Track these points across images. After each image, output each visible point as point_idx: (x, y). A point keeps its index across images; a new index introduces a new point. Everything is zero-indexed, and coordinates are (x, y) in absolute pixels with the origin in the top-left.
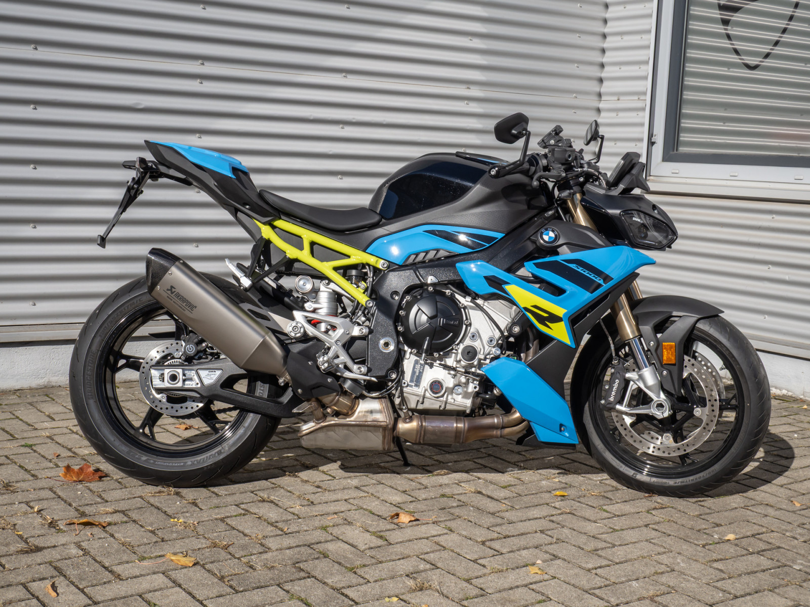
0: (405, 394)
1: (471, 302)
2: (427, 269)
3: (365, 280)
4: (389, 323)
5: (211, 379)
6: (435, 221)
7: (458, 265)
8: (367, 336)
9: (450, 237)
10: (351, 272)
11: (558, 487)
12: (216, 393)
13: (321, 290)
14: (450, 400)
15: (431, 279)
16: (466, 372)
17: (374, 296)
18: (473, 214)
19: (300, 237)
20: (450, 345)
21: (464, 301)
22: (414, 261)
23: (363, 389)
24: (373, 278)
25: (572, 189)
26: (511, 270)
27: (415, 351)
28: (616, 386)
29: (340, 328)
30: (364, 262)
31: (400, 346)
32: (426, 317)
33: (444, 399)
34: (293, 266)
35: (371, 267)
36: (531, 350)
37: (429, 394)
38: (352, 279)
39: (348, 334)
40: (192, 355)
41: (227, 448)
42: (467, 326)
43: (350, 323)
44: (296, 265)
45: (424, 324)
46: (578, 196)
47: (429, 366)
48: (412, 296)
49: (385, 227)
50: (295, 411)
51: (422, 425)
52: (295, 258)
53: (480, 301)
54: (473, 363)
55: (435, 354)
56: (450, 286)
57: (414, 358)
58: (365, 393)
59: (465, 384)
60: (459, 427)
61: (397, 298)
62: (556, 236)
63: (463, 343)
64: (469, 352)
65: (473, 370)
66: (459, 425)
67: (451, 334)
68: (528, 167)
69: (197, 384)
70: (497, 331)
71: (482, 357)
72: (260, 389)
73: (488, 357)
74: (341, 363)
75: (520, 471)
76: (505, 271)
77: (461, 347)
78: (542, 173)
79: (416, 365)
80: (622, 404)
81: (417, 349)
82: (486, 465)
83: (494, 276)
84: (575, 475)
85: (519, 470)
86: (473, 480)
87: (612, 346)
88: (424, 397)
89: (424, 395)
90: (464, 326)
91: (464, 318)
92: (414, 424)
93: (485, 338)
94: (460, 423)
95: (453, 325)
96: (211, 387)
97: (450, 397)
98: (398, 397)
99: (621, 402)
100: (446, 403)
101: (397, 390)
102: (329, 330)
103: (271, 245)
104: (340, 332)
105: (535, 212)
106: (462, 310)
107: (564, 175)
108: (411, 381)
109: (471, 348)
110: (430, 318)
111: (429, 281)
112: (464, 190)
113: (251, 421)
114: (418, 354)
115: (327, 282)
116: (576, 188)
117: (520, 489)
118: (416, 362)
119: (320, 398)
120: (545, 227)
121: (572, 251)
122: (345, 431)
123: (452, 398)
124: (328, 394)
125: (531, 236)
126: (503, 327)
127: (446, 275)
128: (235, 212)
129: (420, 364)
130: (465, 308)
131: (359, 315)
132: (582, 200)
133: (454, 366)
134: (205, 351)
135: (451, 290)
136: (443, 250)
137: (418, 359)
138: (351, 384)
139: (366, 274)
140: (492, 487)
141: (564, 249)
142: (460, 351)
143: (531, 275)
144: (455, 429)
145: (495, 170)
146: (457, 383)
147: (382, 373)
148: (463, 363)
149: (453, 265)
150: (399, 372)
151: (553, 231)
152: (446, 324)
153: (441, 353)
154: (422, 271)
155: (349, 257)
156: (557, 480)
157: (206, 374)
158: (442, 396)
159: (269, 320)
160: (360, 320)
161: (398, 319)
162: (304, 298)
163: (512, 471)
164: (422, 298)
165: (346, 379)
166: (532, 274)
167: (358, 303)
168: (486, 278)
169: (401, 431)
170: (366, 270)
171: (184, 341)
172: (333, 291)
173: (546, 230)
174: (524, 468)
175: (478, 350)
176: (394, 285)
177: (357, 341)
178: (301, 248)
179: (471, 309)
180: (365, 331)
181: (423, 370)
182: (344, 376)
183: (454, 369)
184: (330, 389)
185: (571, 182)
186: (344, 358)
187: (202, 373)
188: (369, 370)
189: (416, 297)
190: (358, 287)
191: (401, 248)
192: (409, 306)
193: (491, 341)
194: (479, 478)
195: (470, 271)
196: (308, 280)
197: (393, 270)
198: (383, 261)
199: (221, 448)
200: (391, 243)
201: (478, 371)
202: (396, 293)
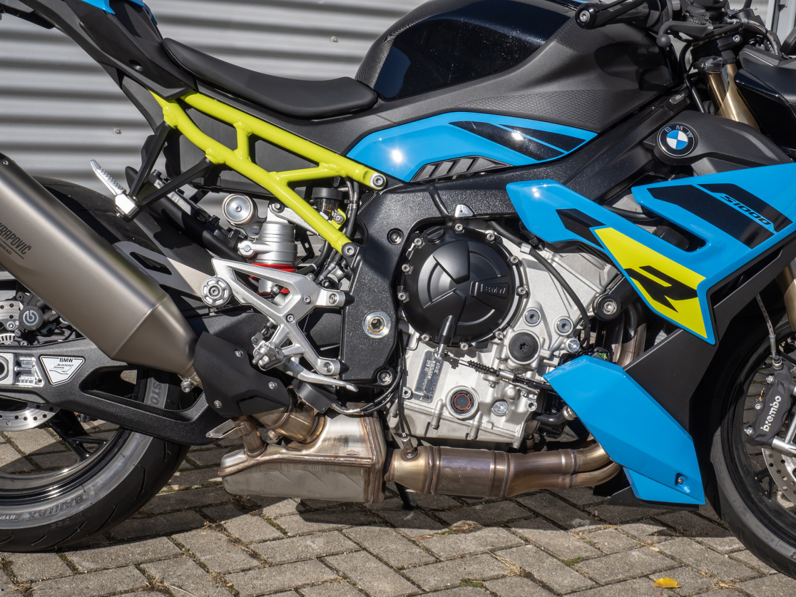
0: (406, 412)
1: (530, 254)
2: (453, 193)
3: (344, 208)
4: (382, 285)
5: (64, 373)
6: (473, 106)
7: (511, 187)
8: (343, 308)
9: (498, 136)
10: (320, 192)
11: (660, 566)
12: (72, 398)
13: (268, 219)
14: (485, 424)
15: (460, 210)
16: (517, 380)
17: (358, 236)
18: (542, 95)
19: (231, 125)
20: (491, 331)
21: (518, 251)
22: (431, 175)
23: (333, 401)
24: (358, 203)
25: (721, 56)
26: (605, 200)
27: (426, 337)
28: (775, 406)
29: (296, 293)
30: (344, 175)
31: (401, 327)
32: (449, 279)
33: (475, 422)
34: (218, 176)
35: (356, 184)
36: (632, 343)
37: (448, 413)
38: (321, 204)
39: (309, 303)
40: (34, 329)
41: (92, 493)
42: (521, 297)
43: (314, 284)
44: (224, 175)
45: (444, 292)
46: (730, 69)
47: (451, 363)
48: (425, 239)
49: (383, 114)
50: (211, 434)
51: (434, 465)
52: (222, 162)
53: (546, 254)
54: (529, 364)
55: (462, 345)
56: (494, 223)
57: (424, 349)
58: (335, 406)
59: (513, 399)
60: (499, 471)
61: (398, 240)
62: (690, 139)
63: (513, 327)
64: (524, 344)
65: (528, 375)
66: (498, 467)
67: (493, 311)
68: (647, 10)
69: (40, 381)
70: (576, 308)
71: (545, 353)
72: (154, 392)
73: (556, 353)
74: (295, 355)
75: (593, 527)
76: (594, 201)
77: (510, 334)
78: (671, 22)
79: (429, 362)
80: (785, 438)
81: (430, 334)
82: (538, 510)
83: (575, 211)
84: (685, 539)
85: (591, 524)
86: (518, 545)
87: (772, 337)
88: (439, 418)
89: (440, 414)
90: (517, 298)
91: (518, 283)
92: (421, 463)
93: (554, 320)
94: (501, 463)
95: (497, 295)
96: (63, 388)
97: (485, 419)
98: (395, 416)
99: (781, 435)
100: (478, 429)
101: (392, 402)
102: (276, 294)
103: (181, 138)
104: (294, 299)
105: (650, 95)
106: (514, 267)
107: (711, 27)
108: (418, 388)
109: (527, 338)
110: (456, 281)
111: (457, 214)
112: (527, 51)
113: (137, 447)
114: (433, 343)
115: (278, 206)
116: (727, 55)
117: (595, 567)
118: (428, 356)
119: (255, 415)
120: (672, 123)
121: (719, 169)
122: (300, 471)
123: (488, 422)
124: (269, 409)
125: (645, 138)
126: (585, 301)
127: (489, 204)
128: (119, 76)
129: (435, 359)
130: (519, 264)
131: (330, 268)
132: (737, 76)
133: (495, 367)
134: (57, 321)
135: (495, 230)
136: (484, 158)
137: (432, 350)
138: (311, 392)
139: (346, 195)
140: (549, 561)
141: (704, 166)
142: (507, 342)
143: (640, 210)
144: (491, 474)
145: (587, 13)
146: (498, 395)
147: (367, 375)
148: (512, 363)
149: (501, 187)
150: (397, 373)
151: (685, 131)
152: (485, 293)
153: (474, 344)
154: (445, 195)
155: (317, 164)
156: (657, 549)
157: (56, 365)
158: (472, 417)
159: (169, 273)
160: (334, 274)
161: (397, 280)
162: (239, 232)
163: (580, 525)
164: (443, 243)
165: (301, 383)
166: (643, 207)
167: (330, 248)
168: (560, 212)
169: (396, 473)
170: (346, 189)
171: (22, 302)
172: (290, 222)
173: (673, 128)
174: (601, 521)
175: (540, 341)
176: (395, 218)
177: (325, 315)
178: (233, 146)
179: (529, 267)
180: (340, 299)
181: (440, 370)
182: (299, 377)
183: (495, 373)
184: (272, 403)
185: (720, 43)
186: (300, 345)
187: (49, 363)
188: (344, 369)
189: (432, 241)
190: (331, 218)
191: (409, 153)
192: (420, 257)
193: (564, 326)
194: (527, 541)
195: (529, 198)
196: (245, 202)
197: (393, 191)
198: (376, 174)
199: (81, 491)
200: (390, 142)
201: (538, 378)
202: (397, 231)
